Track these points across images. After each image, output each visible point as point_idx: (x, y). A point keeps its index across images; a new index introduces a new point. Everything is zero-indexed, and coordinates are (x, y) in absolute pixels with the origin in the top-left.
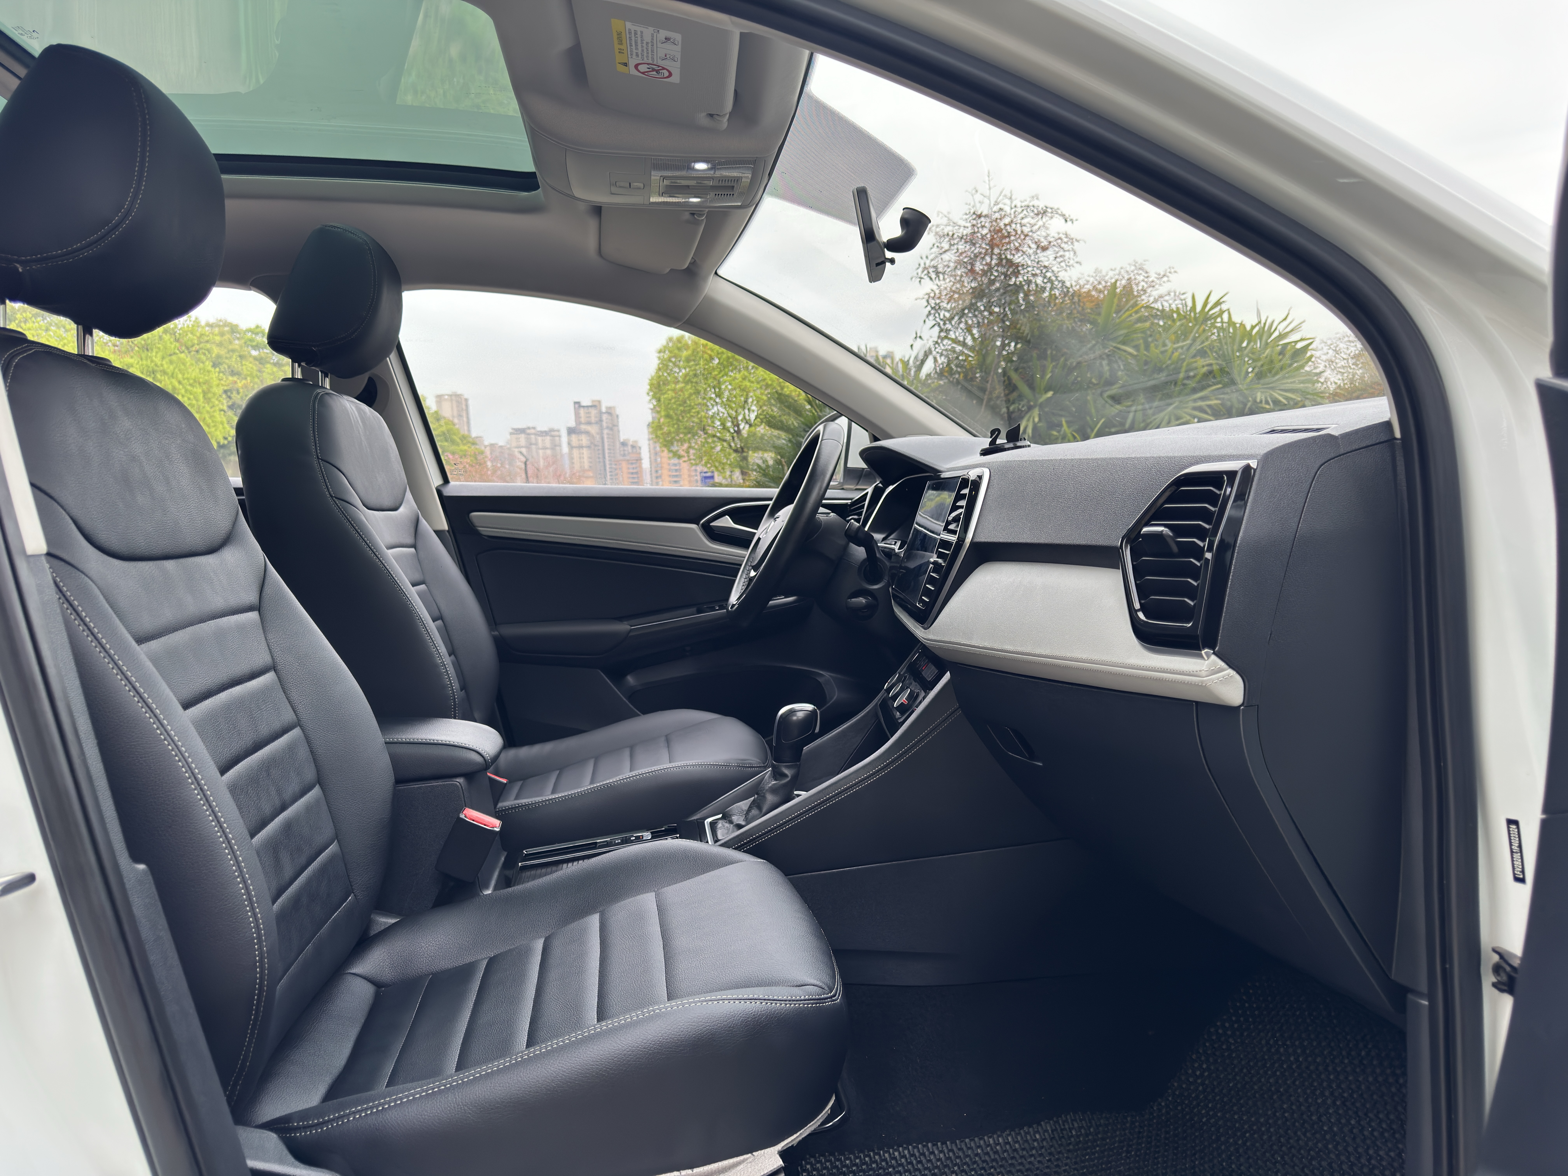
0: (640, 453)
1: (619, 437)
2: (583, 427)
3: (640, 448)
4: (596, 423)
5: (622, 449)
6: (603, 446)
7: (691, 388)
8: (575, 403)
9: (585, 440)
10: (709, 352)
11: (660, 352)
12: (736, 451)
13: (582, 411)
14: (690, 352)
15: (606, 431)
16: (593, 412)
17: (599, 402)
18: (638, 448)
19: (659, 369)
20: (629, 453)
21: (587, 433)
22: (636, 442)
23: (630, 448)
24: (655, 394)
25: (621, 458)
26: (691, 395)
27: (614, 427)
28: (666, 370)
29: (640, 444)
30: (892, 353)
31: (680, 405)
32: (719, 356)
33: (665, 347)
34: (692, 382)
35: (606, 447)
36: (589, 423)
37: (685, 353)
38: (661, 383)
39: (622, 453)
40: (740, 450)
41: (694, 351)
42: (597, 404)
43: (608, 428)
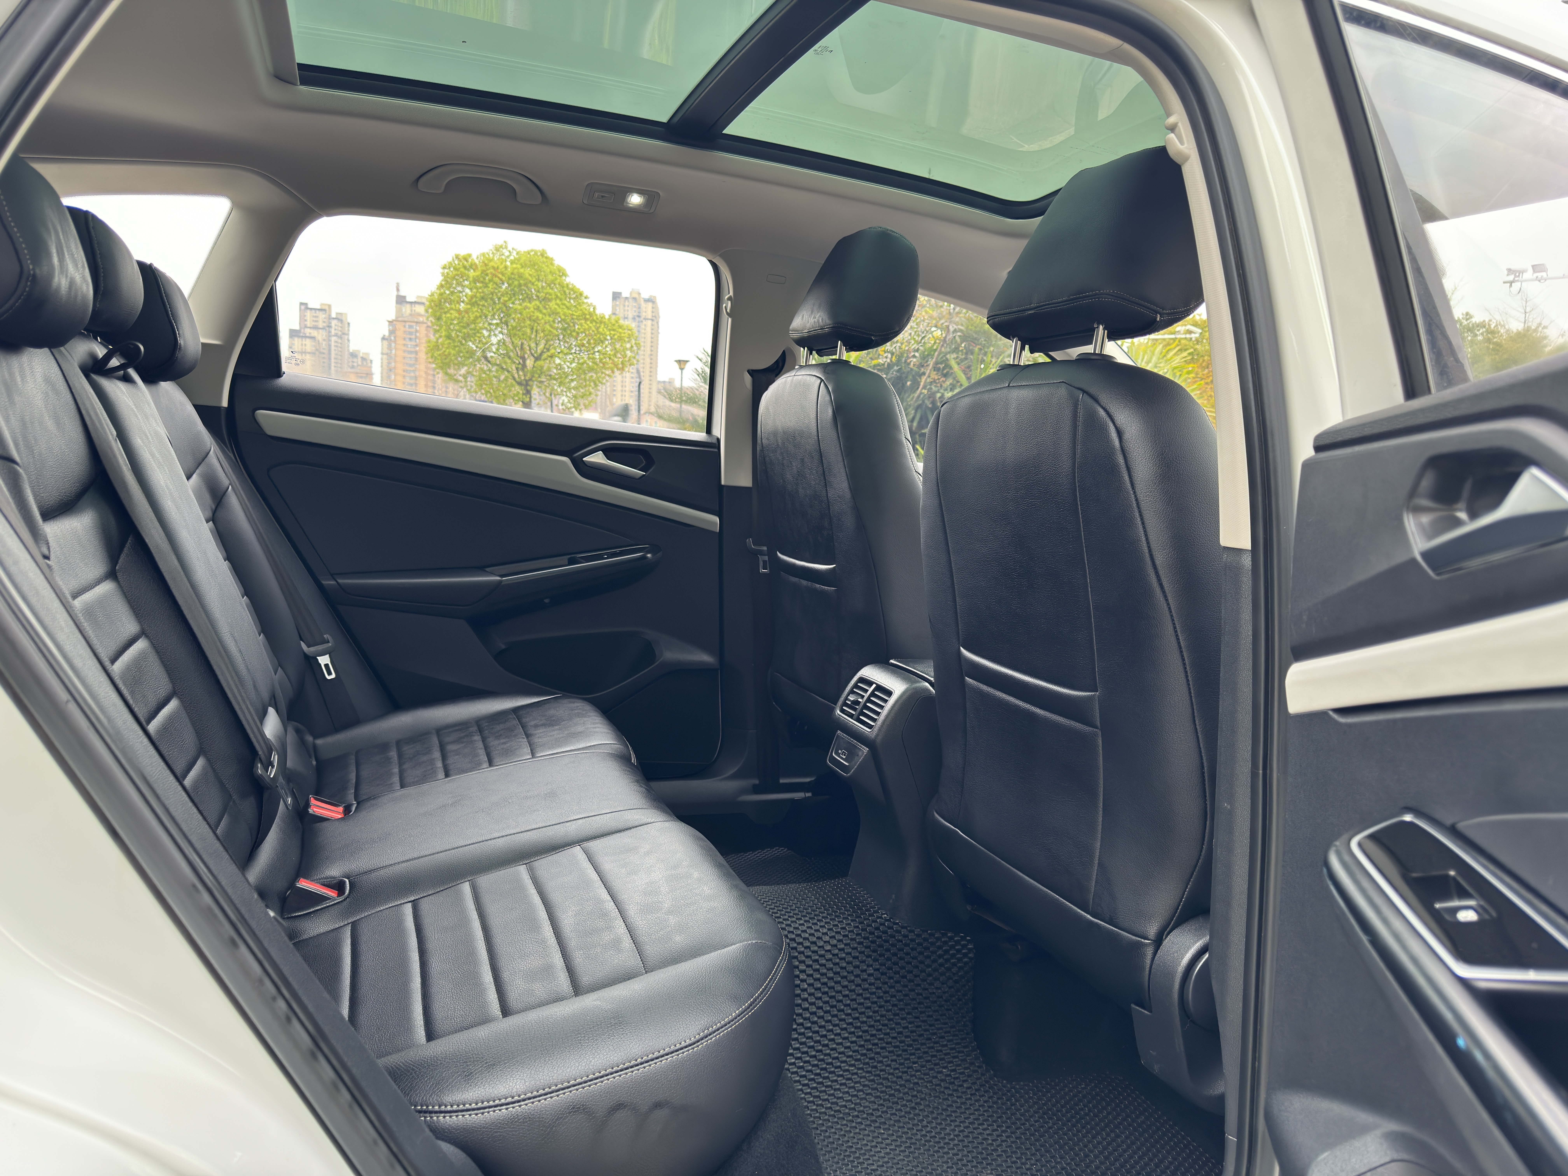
0: (371, 367)
1: (348, 346)
2: (308, 331)
3: (371, 361)
4: (323, 328)
5: (350, 360)
6: (330, 353)
7: (477, 311)
8: (301, 304)
9: (309, 345)
10: (500, 276)
11: (444, 268)
12: (520, 384)
13: (308, 313)
14: (478, 273)
15: (333, 339)
16: (322, 316)
17: (330, 306)
18: (369, 361)
19: (442, 286)
20: (358, 365)
21: (313, 338)
22: (368, 354)
23: (360, 360)
24: (435, 312)
25: (349, 370)
26: (476, 318)
27: (343, 335)
28: (448, 289)
29: (371, 357)
30: (655, 297)
31: (464, 327)
32: (510, 282)
33: (450, 263)
34: (478, 305)
35: (333, 356)
36: (316, 328)
37: (472, 273)
38: (443, 300)
39: (351, 364)
40: (524, 382)
41: (483, 272)
42: (327, 308)
43: (336, 335)
